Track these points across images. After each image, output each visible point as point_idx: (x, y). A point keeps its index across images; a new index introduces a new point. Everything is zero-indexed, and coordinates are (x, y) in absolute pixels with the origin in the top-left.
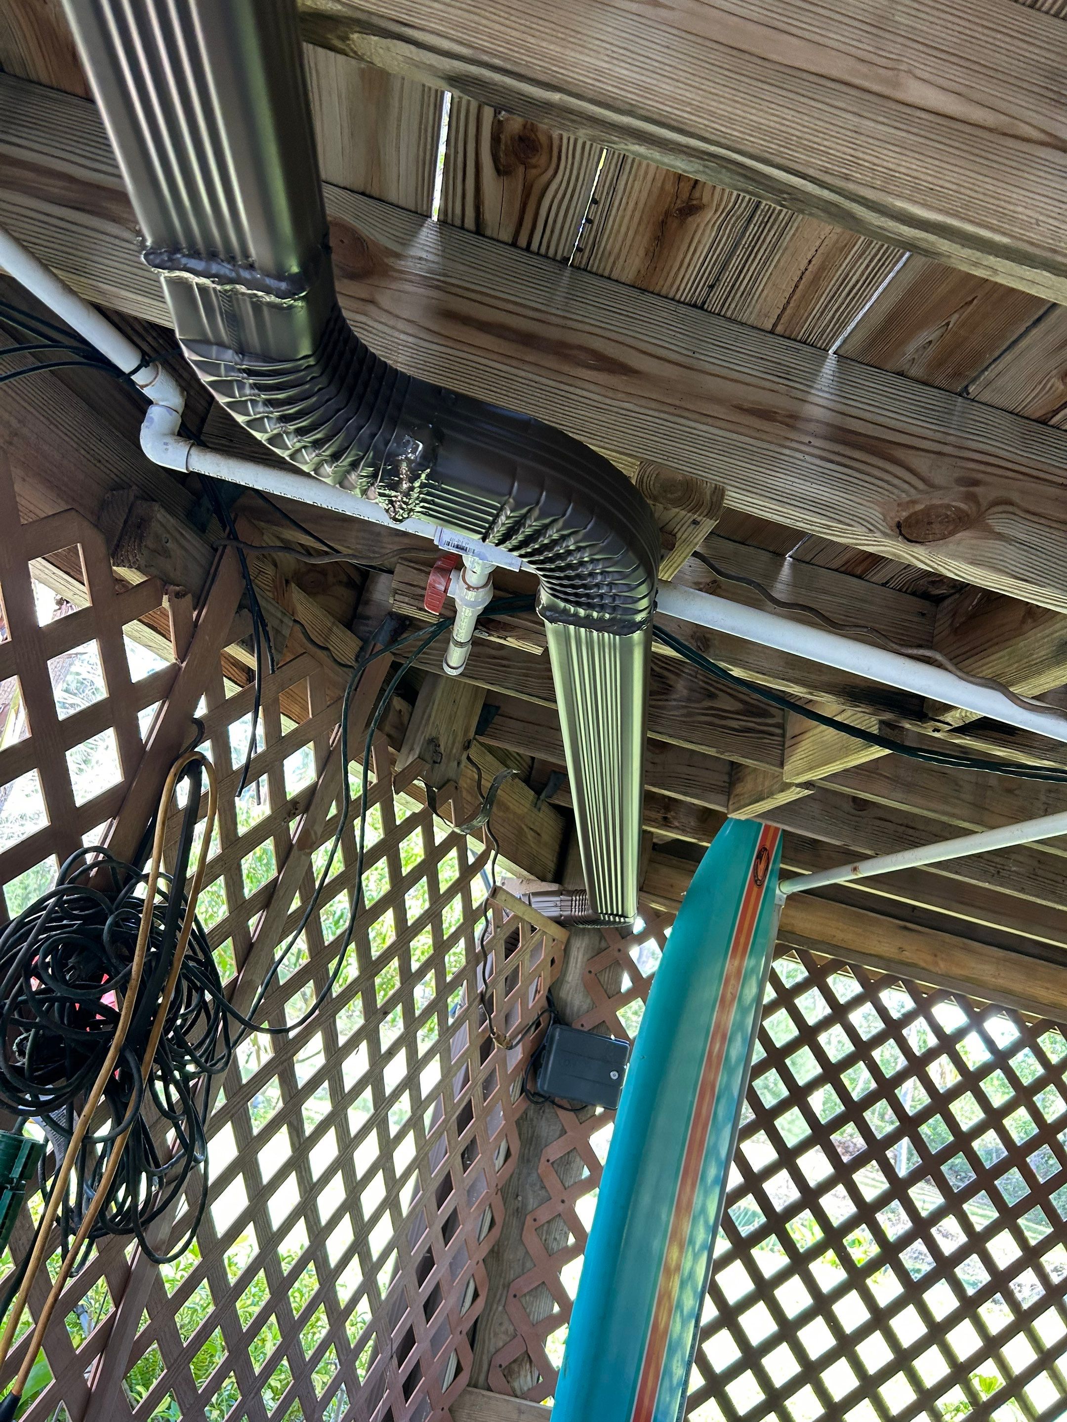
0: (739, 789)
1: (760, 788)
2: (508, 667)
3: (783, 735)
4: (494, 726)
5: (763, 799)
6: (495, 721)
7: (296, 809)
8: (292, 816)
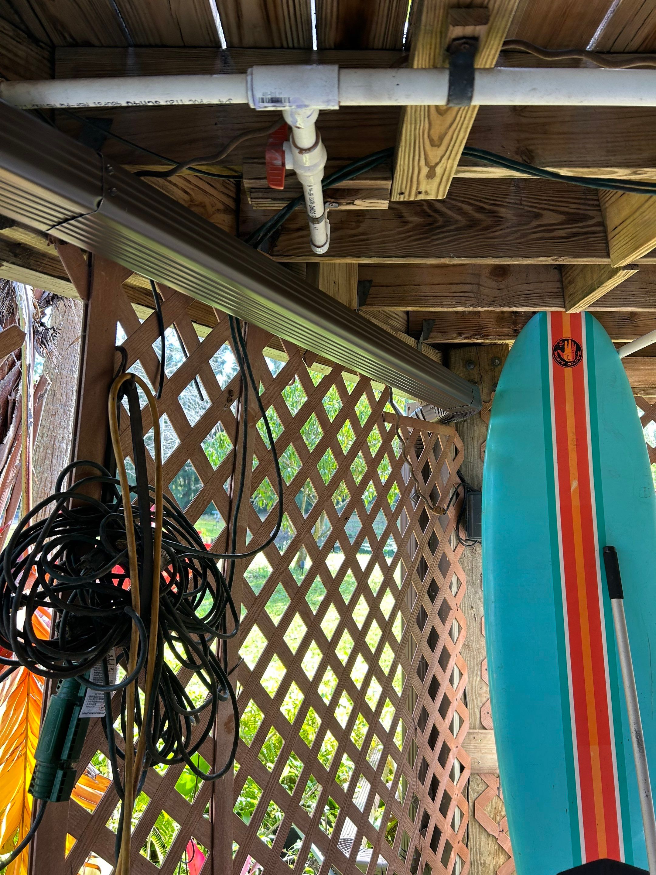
0: (571, 289)
1: (590, 282)
2: (367, 240)
3: (605, 232)
4: (371, 296)
5: (594, 290)
6: (371, 292)
7: (232, 396)
8: (230, 401)
